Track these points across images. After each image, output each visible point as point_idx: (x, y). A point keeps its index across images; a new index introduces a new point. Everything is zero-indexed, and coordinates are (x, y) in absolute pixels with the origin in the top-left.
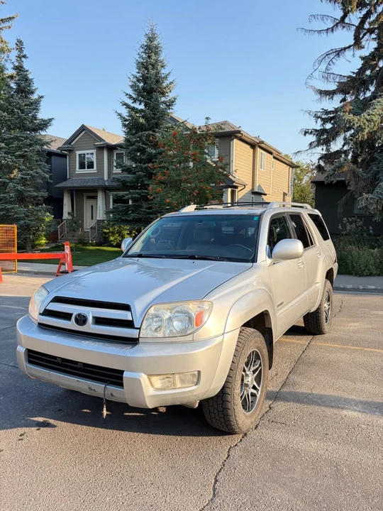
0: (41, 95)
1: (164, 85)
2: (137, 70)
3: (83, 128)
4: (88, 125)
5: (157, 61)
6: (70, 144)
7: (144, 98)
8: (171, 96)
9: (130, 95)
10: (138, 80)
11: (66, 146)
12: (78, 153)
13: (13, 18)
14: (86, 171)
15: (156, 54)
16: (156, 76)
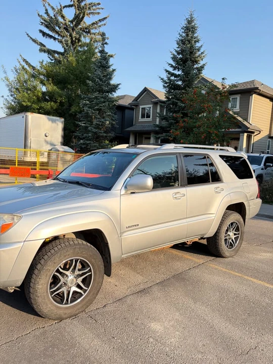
0: (114, 69)
1: (197, 54)
2: (178, 46)
3: (145, 90)
4: (149, 87)
5: (192, 37)
6: (136, 101)
7: (181, 66)
8: (201, 63)
9: (172, 65)
10: (179, 54)
11: (134, 102)
12: (141, 107)
13: (106, 18)
14: (146, 119)
15: (193, 32)
16: (191, 48)
